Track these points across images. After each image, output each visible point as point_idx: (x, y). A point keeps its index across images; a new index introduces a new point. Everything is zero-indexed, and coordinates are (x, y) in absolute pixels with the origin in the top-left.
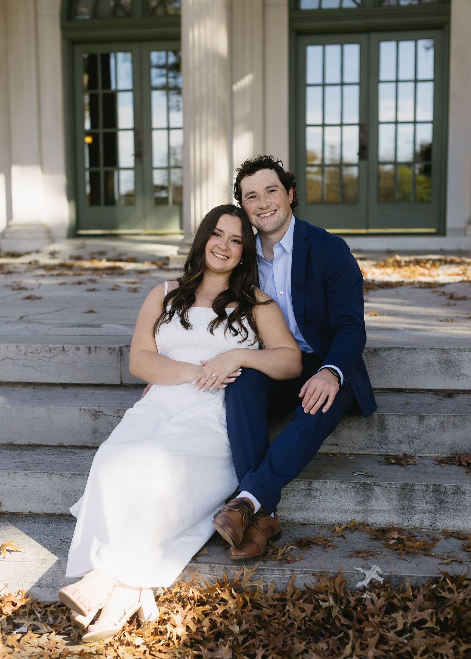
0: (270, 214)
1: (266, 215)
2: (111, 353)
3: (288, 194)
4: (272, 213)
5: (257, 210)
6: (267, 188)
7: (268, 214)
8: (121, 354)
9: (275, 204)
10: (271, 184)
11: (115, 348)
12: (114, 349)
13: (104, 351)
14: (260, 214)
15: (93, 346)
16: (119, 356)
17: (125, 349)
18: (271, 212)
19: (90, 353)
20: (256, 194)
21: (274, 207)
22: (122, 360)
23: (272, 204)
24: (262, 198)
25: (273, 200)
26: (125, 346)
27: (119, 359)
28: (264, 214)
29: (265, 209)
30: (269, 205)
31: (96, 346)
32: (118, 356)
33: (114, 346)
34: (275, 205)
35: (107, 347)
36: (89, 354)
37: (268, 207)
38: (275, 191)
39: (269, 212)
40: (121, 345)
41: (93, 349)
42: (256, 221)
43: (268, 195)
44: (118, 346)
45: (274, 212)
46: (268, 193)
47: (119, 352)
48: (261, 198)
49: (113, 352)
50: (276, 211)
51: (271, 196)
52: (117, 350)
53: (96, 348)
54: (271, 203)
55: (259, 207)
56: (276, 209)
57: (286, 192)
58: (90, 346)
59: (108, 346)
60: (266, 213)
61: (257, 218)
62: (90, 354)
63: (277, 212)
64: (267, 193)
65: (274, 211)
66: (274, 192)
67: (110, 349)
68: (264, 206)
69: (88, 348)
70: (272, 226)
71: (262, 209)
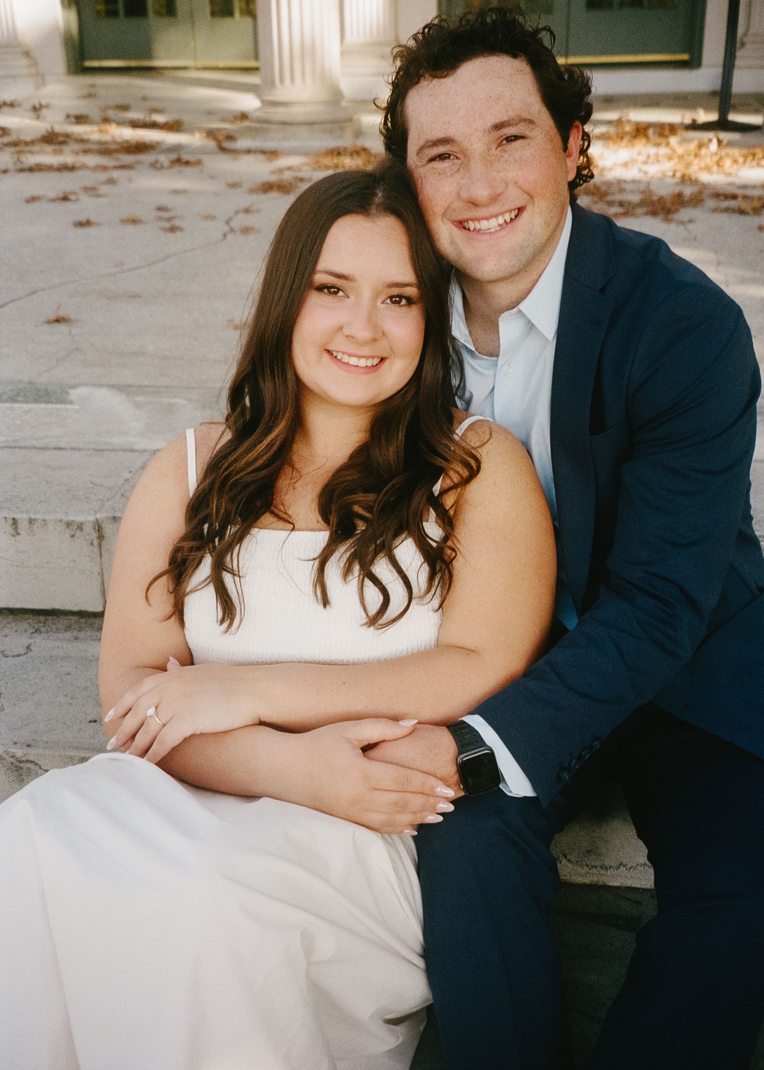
0: (501, 220)
1: (484, 225)
2: (73, 536)
3: (565, 148)
4: (507, 217)
5: (456, 205)
6: (498, 127)
7: (493, 223)
8: (101, 537)
9: (521, 189)
10: (512, 114)
11: (82, 524)
12: (80, 527)
13: (55, 529)
14: (467, 221)
15: (22, 517)
16: (96, 542)
17: (108, 528)
18: (502, 214)
19: (18, 534)
20: (455, 149)
21: (514, 198)
22: (103, 552)
23: (511, 187)
24: (477, 166)
25: (513, 173)
26: (108, 518)
27: (96, 550)
28: (479, 220)
29: (486, 206)
30: (499, 190)
31: (33, 516)
32: (92, 544)
33: (81, 519)
34: (520, 192)
35: (61, 521)
36: (14, 536)
37: (495, 199)
38: (522, 137)
39: (496, 216)
40: (99, 516)
41: (23, 526)
42: (453, 242)
43: (498, 152)
44: (92, 518)
45: (513, 215)
46: (499, 145)
47: (94, 535)
48: (472, 163)
49: (78, 533)
50: (520, 210)
51: (506, 156)
52: (88, 528)
53: (31, 521)
54: (507, 185)
55: (464, 195)
56: (519, 205)
57: (558, 140)
58: (15, 516)
59: (65, 519)
60: (487, 218)
61: (456, 231)
62: (18, 538)
63: (525, 215)
64: (494, 146)
65: (515, 210)
66: (519, 143)
67: (68, 524)
68: (481, 192)
69: (10, 522)
70: (505, 261)
71: (474, 204)
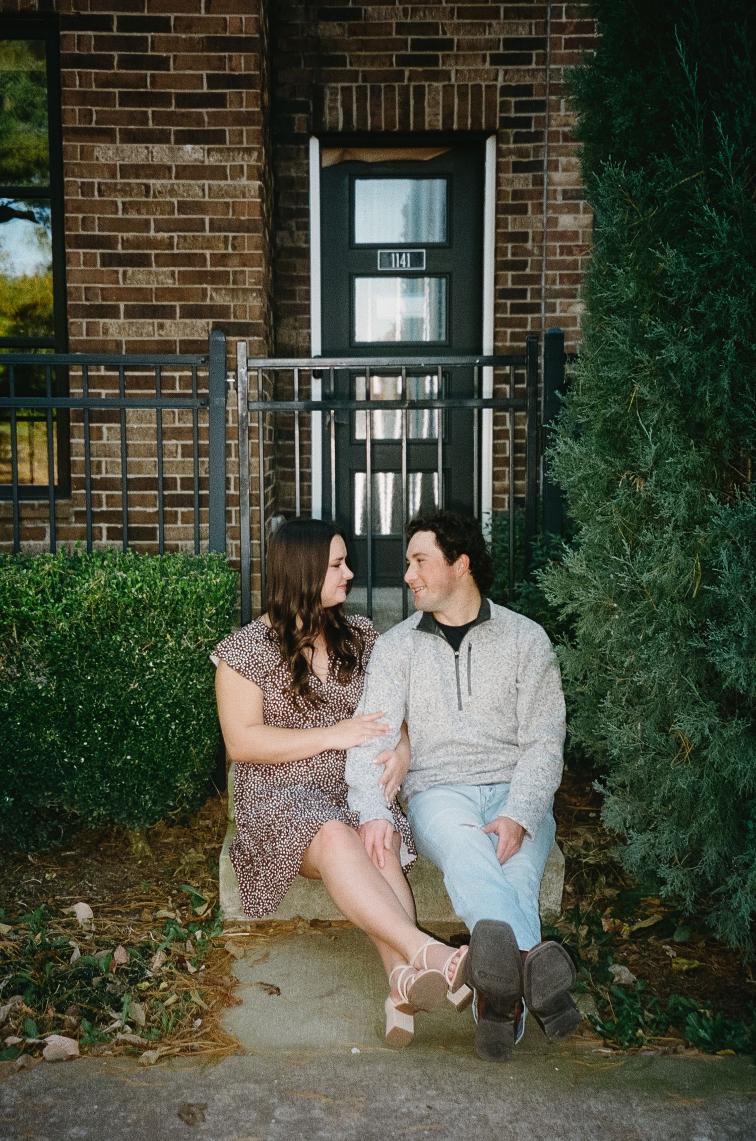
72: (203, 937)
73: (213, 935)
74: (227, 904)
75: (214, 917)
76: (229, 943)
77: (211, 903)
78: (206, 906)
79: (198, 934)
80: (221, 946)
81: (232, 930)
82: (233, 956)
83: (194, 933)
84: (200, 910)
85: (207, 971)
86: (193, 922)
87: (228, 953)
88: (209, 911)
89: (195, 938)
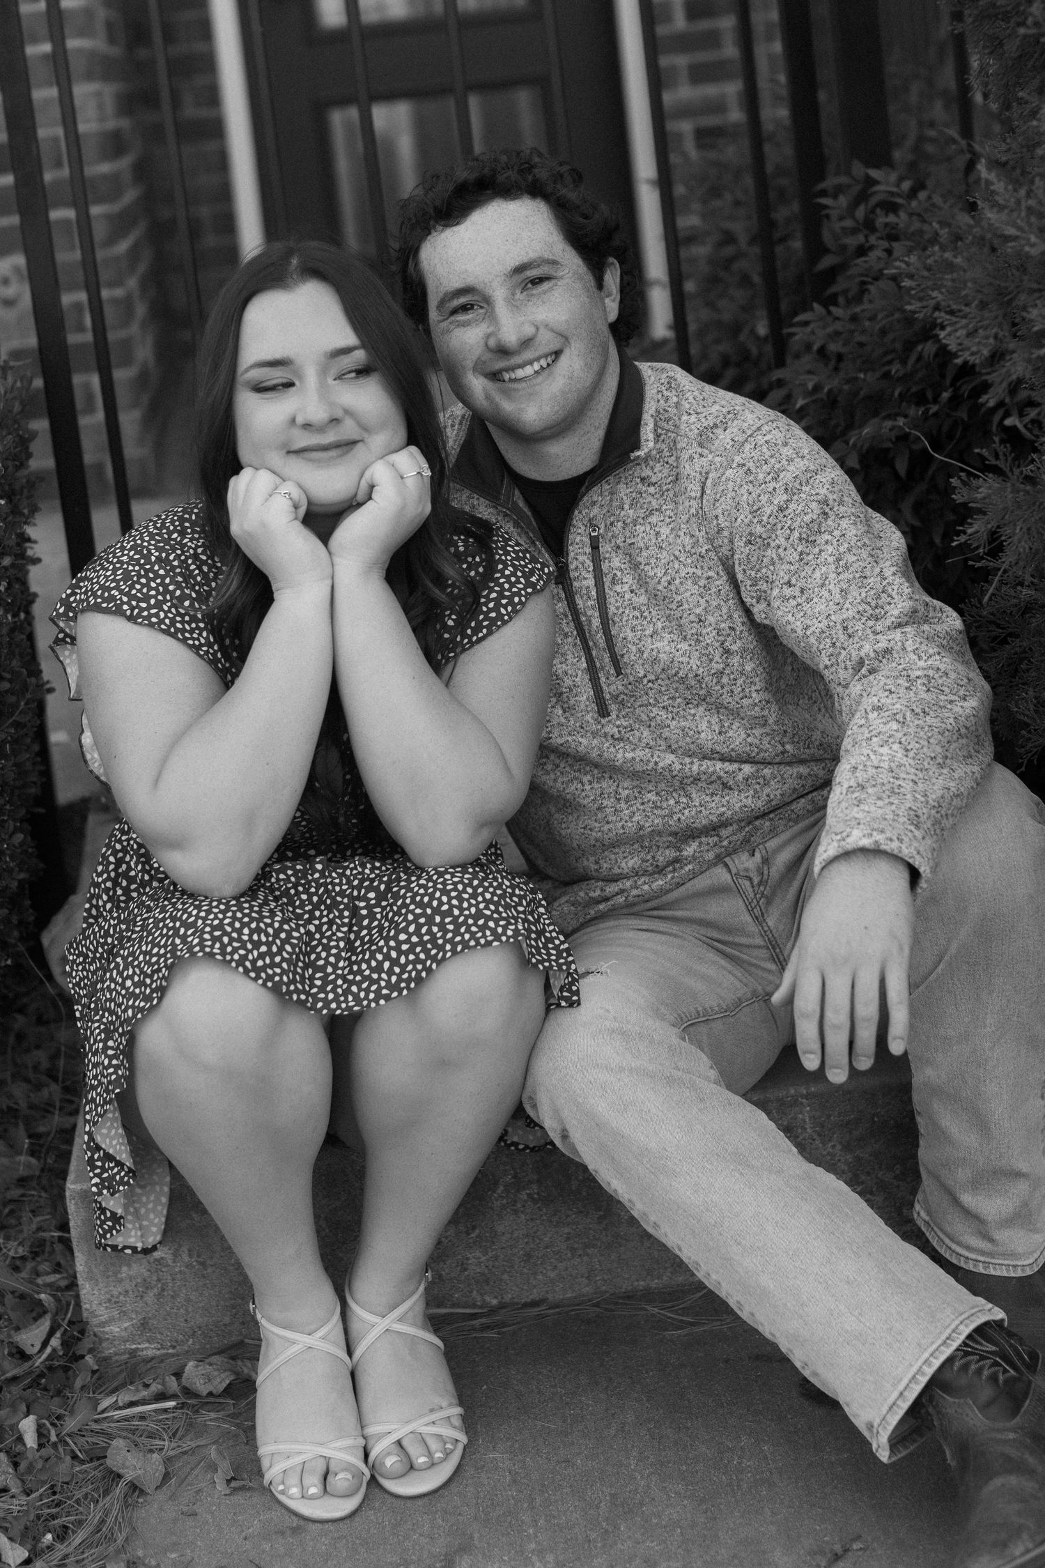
72: (41, 1434)
73: (71, 1424)
74: (103, 1313)
75: (71, 1355)
76: (119, 1443)
77: (61, 1308)
78: (46, 1324)
79: (28, 1426)
80: (98, 1456)
81: (124, 1397)
82: (134, 1487)
83: (14, 1427)
84: (31, 1338)
85: (61, 1549)
86: (15, 1379)
87: (120, 1476)
88: (55, 1342)
89: (20, 1439)
